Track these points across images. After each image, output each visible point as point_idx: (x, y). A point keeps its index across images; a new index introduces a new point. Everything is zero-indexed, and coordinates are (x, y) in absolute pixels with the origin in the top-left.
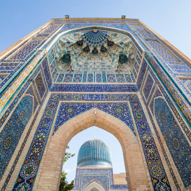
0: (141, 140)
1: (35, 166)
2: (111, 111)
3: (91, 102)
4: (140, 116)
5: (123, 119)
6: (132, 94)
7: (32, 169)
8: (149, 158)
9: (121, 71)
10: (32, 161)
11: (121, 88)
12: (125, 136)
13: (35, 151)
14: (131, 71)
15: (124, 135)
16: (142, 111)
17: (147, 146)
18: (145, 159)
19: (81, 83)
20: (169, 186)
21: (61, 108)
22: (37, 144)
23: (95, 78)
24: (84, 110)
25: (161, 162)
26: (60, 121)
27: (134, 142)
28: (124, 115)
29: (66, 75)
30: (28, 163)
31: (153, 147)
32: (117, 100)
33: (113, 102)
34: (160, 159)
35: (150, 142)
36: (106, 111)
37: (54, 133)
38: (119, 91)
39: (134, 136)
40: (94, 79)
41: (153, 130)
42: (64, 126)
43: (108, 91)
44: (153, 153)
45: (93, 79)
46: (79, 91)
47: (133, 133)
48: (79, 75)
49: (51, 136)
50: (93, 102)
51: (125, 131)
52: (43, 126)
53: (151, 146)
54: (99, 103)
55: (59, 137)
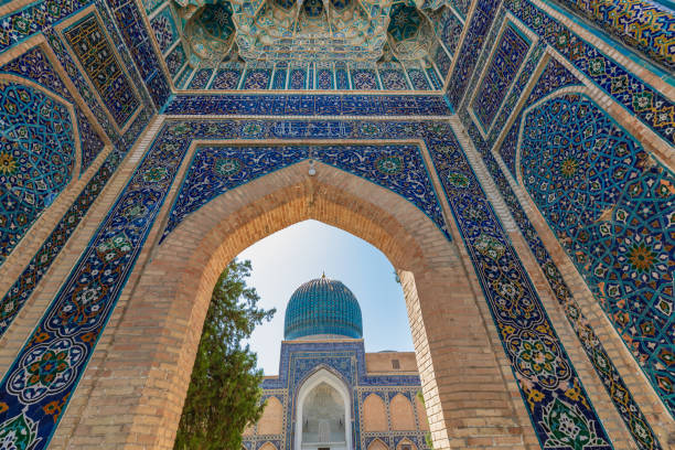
0: (470, 253)
1: (75, 351)
2: (364, 169)
3: (298, 141)
4: (462, 181)
5: (404, 190)
6: (431, 122)
7: (61, 361)
8: (504, 314)
9: (394, 60)
10: (63, 332)
11: (397, 105)
12: (413, 240)
13: (84, 297)
14: (429, 58)
15: (410, 237)
16: (469, 169)
17: (494, 273)
18: (488, 316)
19: (270, 91)
20: (591, 415)
21: (197, 161)
22: (94, 272)
23: (311, 78)
24: (275, 164)
25: (552, 329)
26: (192, 199)
27: (447, 259)
28: (409, 179)
29: (221, 73)
30: (48, 341)
31: (514, 275)
32: (383, 137)
33: (370, 141)
34: (546, 317)
35: (505, 260)
36: (347, 167)
37: (164, 237)
38: (390, 114)
39: (445, 241)
40: (311, 83)
41: (510, 225)
42: (203, 214)
43: (354, 113)
44: (516, 296)
45: (307, 81)
46: (258, 114)
47: (439, 232)
48: (262, 71)
49: (150, 245)
50: (304, 141)
51: (412, 226)
52: (126, 216)
53: (509, 273)
54: (325, 147)
55: (180, 249)
